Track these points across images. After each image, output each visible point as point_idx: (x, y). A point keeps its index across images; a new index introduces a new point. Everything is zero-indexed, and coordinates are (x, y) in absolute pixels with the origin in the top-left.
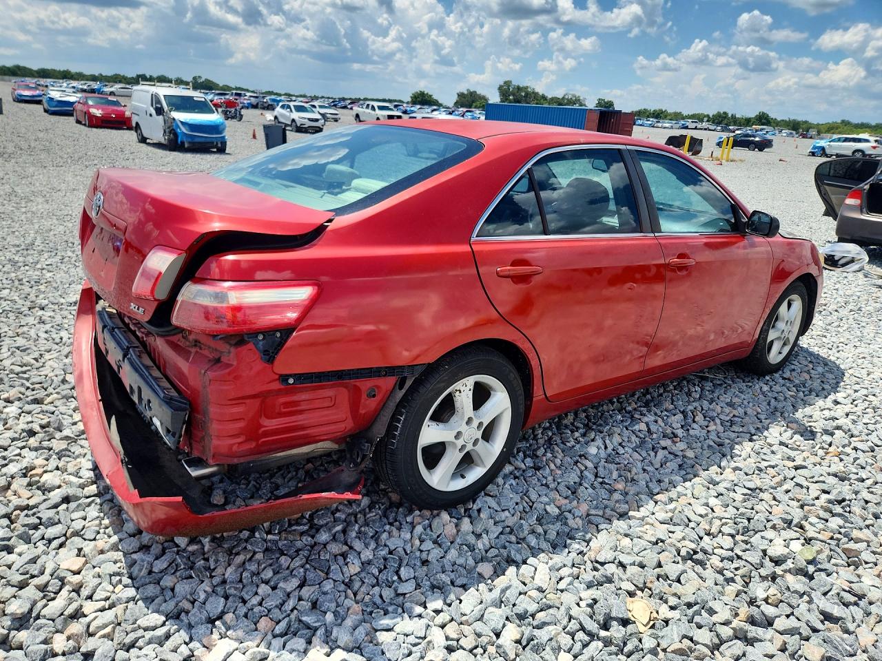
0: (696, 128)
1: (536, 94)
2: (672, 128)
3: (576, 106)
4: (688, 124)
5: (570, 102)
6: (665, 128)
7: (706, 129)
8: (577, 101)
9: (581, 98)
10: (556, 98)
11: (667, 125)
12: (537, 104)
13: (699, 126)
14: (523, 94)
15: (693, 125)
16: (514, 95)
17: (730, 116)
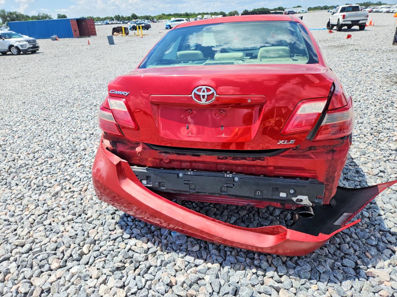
0: (112, 24)
1: (22, 16)
2: (102, 25)
3: (48, 19)
4: (108, 22)
5: (43, 17)
6: (99, 25)
7: (116, 24)
8: (47, 16)
9: (49, 15)
10: (35, 16)
11: (99, 23)
12: (25, 20)
13: (113, 23)
14: (15, 16)
15: (110, 22)
16: (9, 17)
17: (121, 16)
